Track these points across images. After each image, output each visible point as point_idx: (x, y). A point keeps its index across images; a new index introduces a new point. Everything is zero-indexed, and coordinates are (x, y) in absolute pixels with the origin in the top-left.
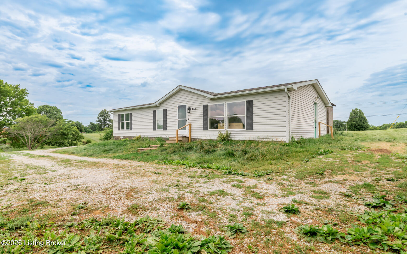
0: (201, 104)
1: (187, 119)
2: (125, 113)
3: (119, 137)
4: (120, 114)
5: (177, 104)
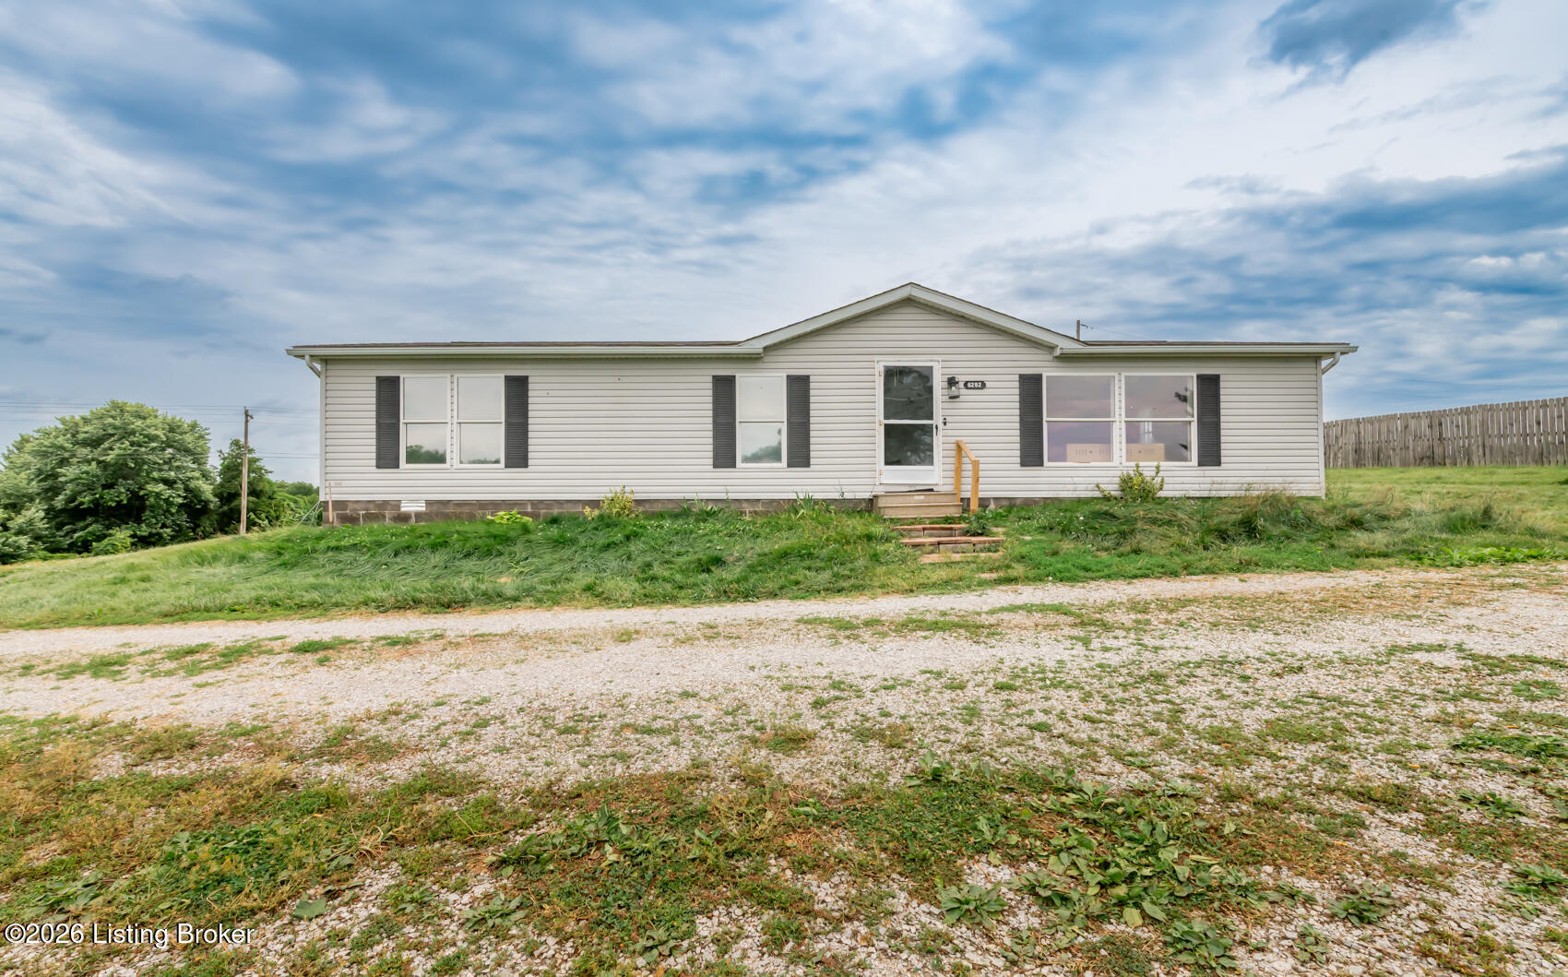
0: (1011, 371)
2: (456, 376)
3: (389, 507)
4: (402, 376)
5: (877, 358)
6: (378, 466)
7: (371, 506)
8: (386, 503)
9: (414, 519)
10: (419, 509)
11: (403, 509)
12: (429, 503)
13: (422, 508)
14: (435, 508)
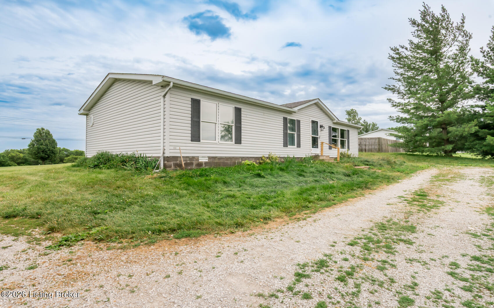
0: (328, 125)
1: (318, 137)
2: (220, 104)
3: (195, 160)
4: (201, 100)
5: (310, 117)
6: (192, 141)
7: (188, 159)
8: (193, 157)
9: (204, 165)
10: (205, 160)
11: (200, 161)
12: (209, 158)
13: (206, 160)
14: (211, 160)
